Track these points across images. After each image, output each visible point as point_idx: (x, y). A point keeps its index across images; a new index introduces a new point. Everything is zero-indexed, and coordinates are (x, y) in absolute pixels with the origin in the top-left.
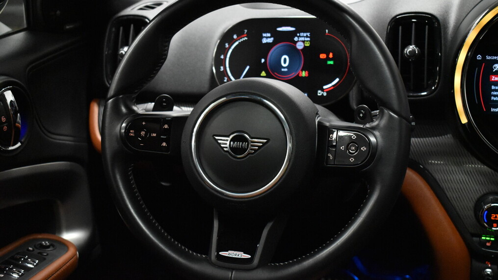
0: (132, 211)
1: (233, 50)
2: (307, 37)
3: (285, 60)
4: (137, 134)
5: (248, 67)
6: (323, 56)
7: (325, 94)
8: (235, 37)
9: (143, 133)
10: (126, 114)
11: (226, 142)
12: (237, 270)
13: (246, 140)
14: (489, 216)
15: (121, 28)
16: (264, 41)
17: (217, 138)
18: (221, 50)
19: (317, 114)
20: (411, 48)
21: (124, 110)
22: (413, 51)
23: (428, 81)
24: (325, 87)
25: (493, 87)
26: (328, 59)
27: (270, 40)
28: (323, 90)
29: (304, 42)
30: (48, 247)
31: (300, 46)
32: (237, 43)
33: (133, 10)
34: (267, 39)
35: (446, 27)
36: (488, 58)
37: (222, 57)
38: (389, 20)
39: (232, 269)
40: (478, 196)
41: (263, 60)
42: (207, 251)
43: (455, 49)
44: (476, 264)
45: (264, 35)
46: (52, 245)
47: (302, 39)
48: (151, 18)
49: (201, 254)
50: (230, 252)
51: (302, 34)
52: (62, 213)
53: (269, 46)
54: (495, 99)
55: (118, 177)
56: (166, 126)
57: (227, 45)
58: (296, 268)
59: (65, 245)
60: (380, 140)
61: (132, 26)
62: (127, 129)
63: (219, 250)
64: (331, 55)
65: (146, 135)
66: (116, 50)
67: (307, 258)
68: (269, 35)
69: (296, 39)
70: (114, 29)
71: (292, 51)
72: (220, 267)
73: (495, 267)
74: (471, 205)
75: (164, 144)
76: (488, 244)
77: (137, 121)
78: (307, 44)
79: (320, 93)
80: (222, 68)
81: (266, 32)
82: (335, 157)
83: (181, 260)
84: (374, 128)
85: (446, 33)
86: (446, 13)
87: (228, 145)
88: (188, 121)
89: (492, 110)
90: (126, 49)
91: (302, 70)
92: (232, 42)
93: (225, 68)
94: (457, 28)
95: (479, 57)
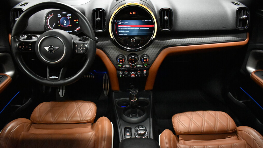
0: (24, 68)
1: (50, 19)
2: (70, 15)
3: (65, 22)
4: (22, 47)
5: (55, 24)
6: (75, 21)
7: (77, 31)
8: (50, 15)
9: (23, 47)
10: (18, 41)
11: (47, 48)
12: (55, 81)
13: (53, 48)
14: (119, 61)
15: (15, 12)
16: (58, 16)
17: (45, 47)
18: (46, 19)
19: (73, 39)
20: (98, 18)
21: (17, 40)
22: (98, 19)
23: (103, 27)
24: (76, 29)
25: (119, 29)
26: (76, 21)
27: (60, 16)
28: (76, 30)
29: (69, 17)
30: (1, 78)
31: (69, 18)
32: (50, 17)
33: (18, 6)
34: (59, 16)
35: (107, 13)
36: (117, 21)
37: (47, 21)
38: (92, 10)
39: (53, 81)
40: (117, 55)
41: (59, 22)
42: (46, 77)
43: (109, 18)
44: (118, 72)
45: (58, 15)
46: (2, 77)
47: (69, 16)
48: (25, 10)
49: (45, 78)
50: (52, 77)
51: (69, 14)
52: (5, 67)
53: (60, 18)
54: (120, 31)
55: (18, 59)
56: (30, 44)
57: (48, 18)
58: (70, 80)
59: (7, 76)
60: (88, 46)
61: (18, 11)
62: (19, 45)
63: (49, 77)
64: (77, 20)
65: (24, 47)
66: (14, 19)
67: (73, 77)
68: (60, 15)
69: (67, 16)
70: (12, 13)
71: (66, 19)
72: (50, 81)
73: (122, 72)
74: (116, 58)
75: (30, 49)
76: (120, 67)
77: (21, 43)
78: (71, 17)
79: (75, 31)
80: (47, 24)
81: (59, 14)
82: (77, 51)
83: (39, 80)
84: (86, 43)
85: (107, 14)
86: (107, 8)
87: (48, 50)
88: (37, 42)
89: (119, 34)
90: (17, 19)
91: (70, 25)
92: (49, 17)
93: (48, 24)
94: (110, 13)
95: (115, 21)
